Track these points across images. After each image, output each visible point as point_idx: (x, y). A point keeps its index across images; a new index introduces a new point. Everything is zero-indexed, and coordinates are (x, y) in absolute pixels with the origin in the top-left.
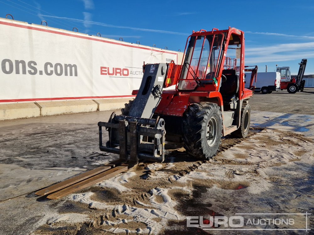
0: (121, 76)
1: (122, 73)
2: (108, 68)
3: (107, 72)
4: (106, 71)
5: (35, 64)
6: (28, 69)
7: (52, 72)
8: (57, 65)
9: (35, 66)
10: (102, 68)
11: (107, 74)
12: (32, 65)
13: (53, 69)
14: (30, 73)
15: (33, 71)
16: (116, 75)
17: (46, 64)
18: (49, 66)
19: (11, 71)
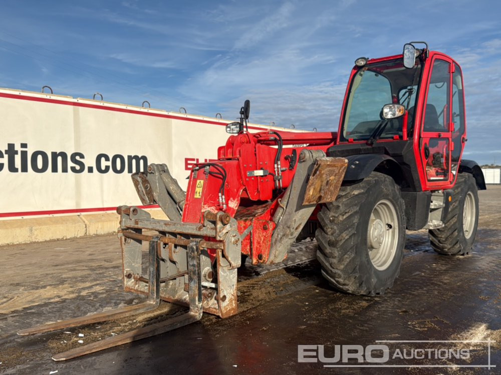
6: (70, 164)
7: (107, 168)
8: (115, 157)
9: (82, 160)
10: (187, 160)
12: (78, 158)
13: (109, 163)
14: (73, 169)
15: (78, 167)
18: (103, 159)
19: (44, 169)
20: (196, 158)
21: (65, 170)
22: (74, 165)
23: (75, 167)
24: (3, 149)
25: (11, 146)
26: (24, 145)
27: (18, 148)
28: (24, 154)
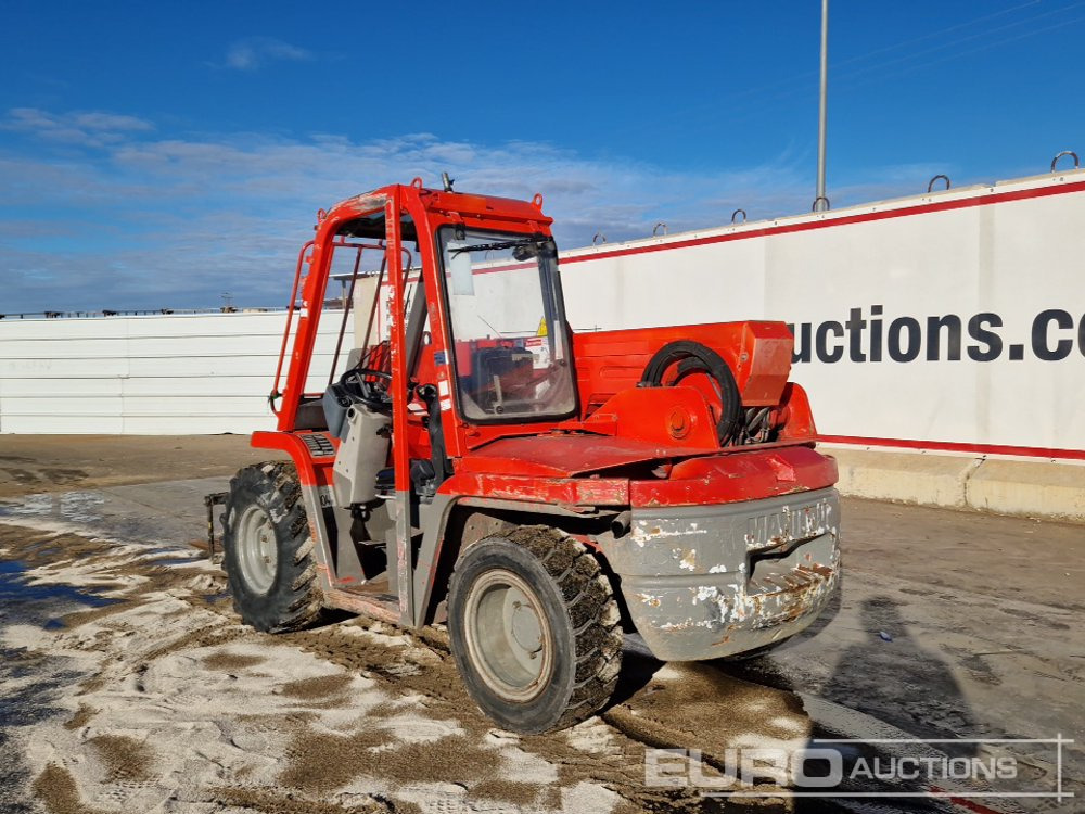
6: (967, 341)
9: (995, 330)
12: (985, 326)
13: (1071, 334)
14: (974, 353)
15: (984, 348)
19: (912, 354)
21: (954, 355)
22: (975, 343)
23: (977, 347)
24: (844, 318)
25: (856, 313)
26: (877, 310)
27: (867, 316)
28: (877, 326)
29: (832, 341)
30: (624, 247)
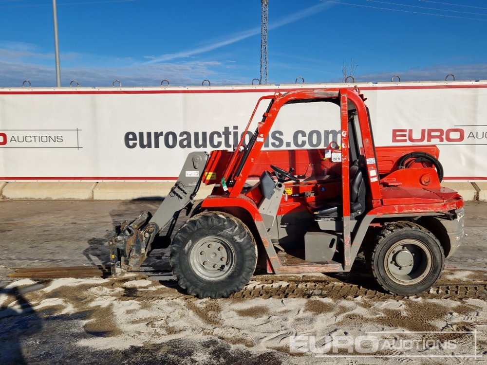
0: (441, 143)
1: (444, 137)
2: (411, 131)
3: (407, 138)
4: (405, 136)
5: (281, 133)
8: (311, 134)
10: (395, 131)
11: (408, 141)
12: (277, 135)
13: (306, 139)
16: (429, 140)
17: (296, 134)
18: (300, 135)
20: (408, 128)
22: (274, 141)
23: (274, 143)
24: (221, 130)
25: (227, 129)
26: (236, 128)
27: (231, 130)
28: (236, 134)
29: (216, 139)
30: (96, 90)
